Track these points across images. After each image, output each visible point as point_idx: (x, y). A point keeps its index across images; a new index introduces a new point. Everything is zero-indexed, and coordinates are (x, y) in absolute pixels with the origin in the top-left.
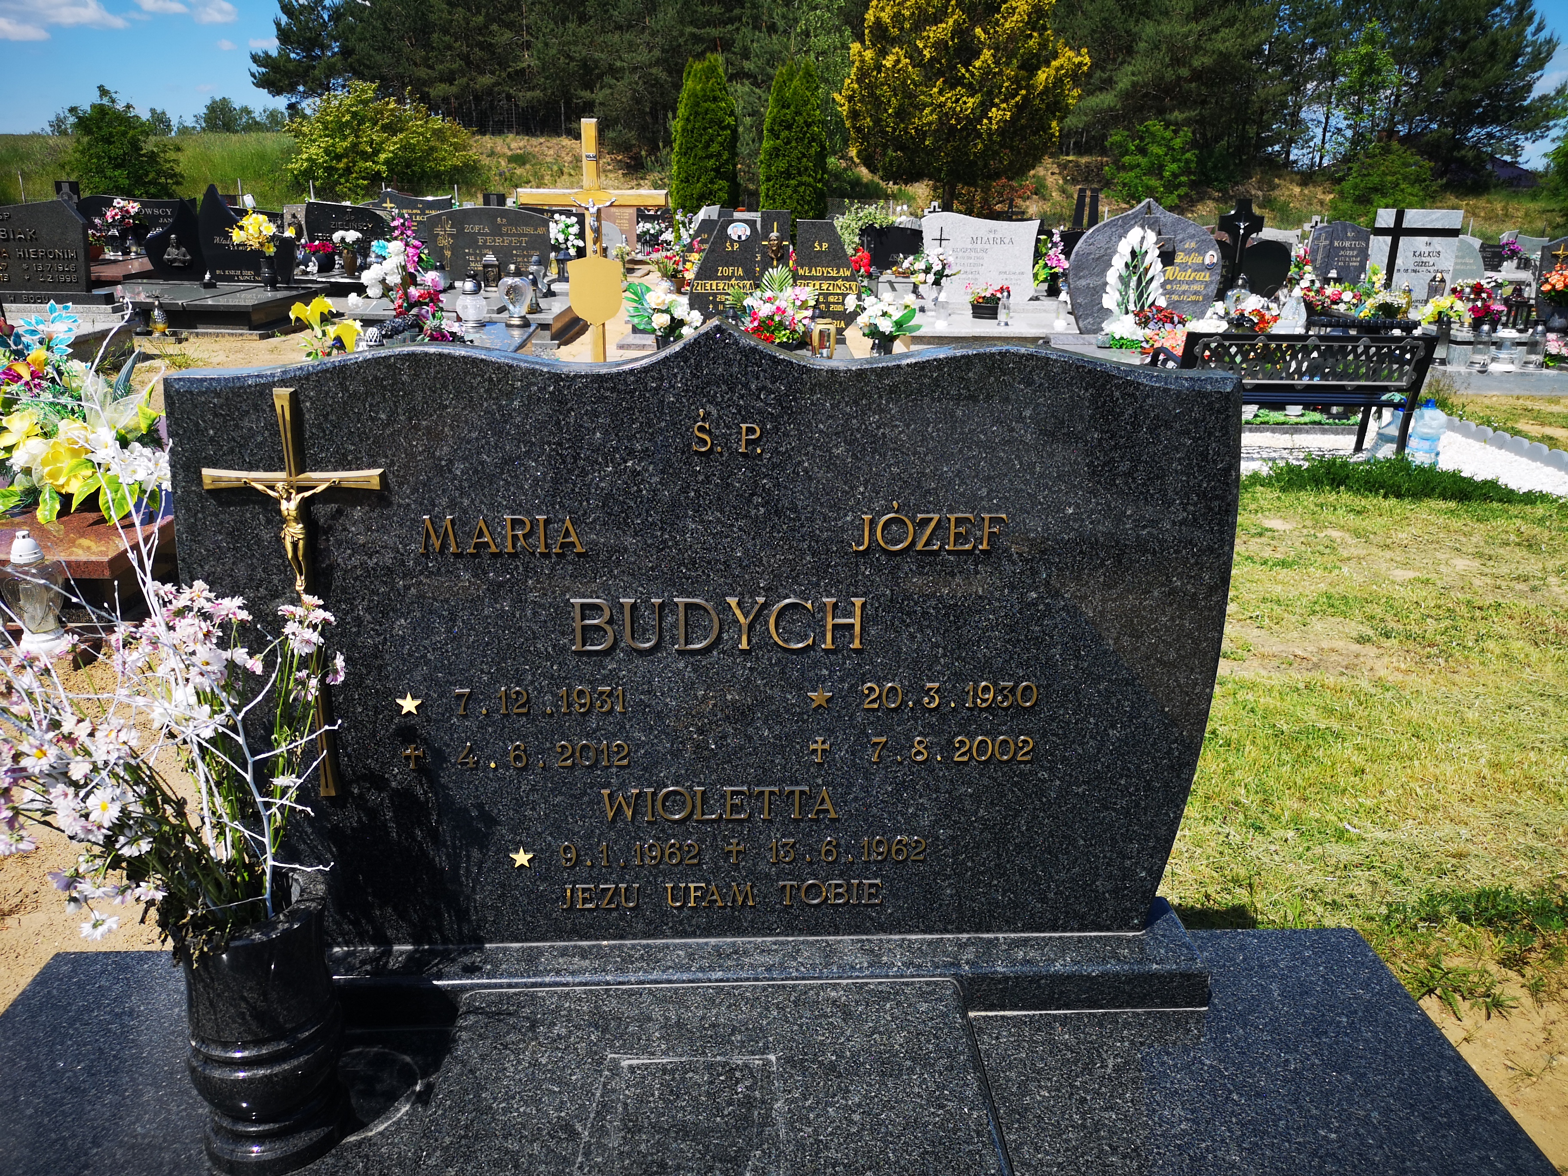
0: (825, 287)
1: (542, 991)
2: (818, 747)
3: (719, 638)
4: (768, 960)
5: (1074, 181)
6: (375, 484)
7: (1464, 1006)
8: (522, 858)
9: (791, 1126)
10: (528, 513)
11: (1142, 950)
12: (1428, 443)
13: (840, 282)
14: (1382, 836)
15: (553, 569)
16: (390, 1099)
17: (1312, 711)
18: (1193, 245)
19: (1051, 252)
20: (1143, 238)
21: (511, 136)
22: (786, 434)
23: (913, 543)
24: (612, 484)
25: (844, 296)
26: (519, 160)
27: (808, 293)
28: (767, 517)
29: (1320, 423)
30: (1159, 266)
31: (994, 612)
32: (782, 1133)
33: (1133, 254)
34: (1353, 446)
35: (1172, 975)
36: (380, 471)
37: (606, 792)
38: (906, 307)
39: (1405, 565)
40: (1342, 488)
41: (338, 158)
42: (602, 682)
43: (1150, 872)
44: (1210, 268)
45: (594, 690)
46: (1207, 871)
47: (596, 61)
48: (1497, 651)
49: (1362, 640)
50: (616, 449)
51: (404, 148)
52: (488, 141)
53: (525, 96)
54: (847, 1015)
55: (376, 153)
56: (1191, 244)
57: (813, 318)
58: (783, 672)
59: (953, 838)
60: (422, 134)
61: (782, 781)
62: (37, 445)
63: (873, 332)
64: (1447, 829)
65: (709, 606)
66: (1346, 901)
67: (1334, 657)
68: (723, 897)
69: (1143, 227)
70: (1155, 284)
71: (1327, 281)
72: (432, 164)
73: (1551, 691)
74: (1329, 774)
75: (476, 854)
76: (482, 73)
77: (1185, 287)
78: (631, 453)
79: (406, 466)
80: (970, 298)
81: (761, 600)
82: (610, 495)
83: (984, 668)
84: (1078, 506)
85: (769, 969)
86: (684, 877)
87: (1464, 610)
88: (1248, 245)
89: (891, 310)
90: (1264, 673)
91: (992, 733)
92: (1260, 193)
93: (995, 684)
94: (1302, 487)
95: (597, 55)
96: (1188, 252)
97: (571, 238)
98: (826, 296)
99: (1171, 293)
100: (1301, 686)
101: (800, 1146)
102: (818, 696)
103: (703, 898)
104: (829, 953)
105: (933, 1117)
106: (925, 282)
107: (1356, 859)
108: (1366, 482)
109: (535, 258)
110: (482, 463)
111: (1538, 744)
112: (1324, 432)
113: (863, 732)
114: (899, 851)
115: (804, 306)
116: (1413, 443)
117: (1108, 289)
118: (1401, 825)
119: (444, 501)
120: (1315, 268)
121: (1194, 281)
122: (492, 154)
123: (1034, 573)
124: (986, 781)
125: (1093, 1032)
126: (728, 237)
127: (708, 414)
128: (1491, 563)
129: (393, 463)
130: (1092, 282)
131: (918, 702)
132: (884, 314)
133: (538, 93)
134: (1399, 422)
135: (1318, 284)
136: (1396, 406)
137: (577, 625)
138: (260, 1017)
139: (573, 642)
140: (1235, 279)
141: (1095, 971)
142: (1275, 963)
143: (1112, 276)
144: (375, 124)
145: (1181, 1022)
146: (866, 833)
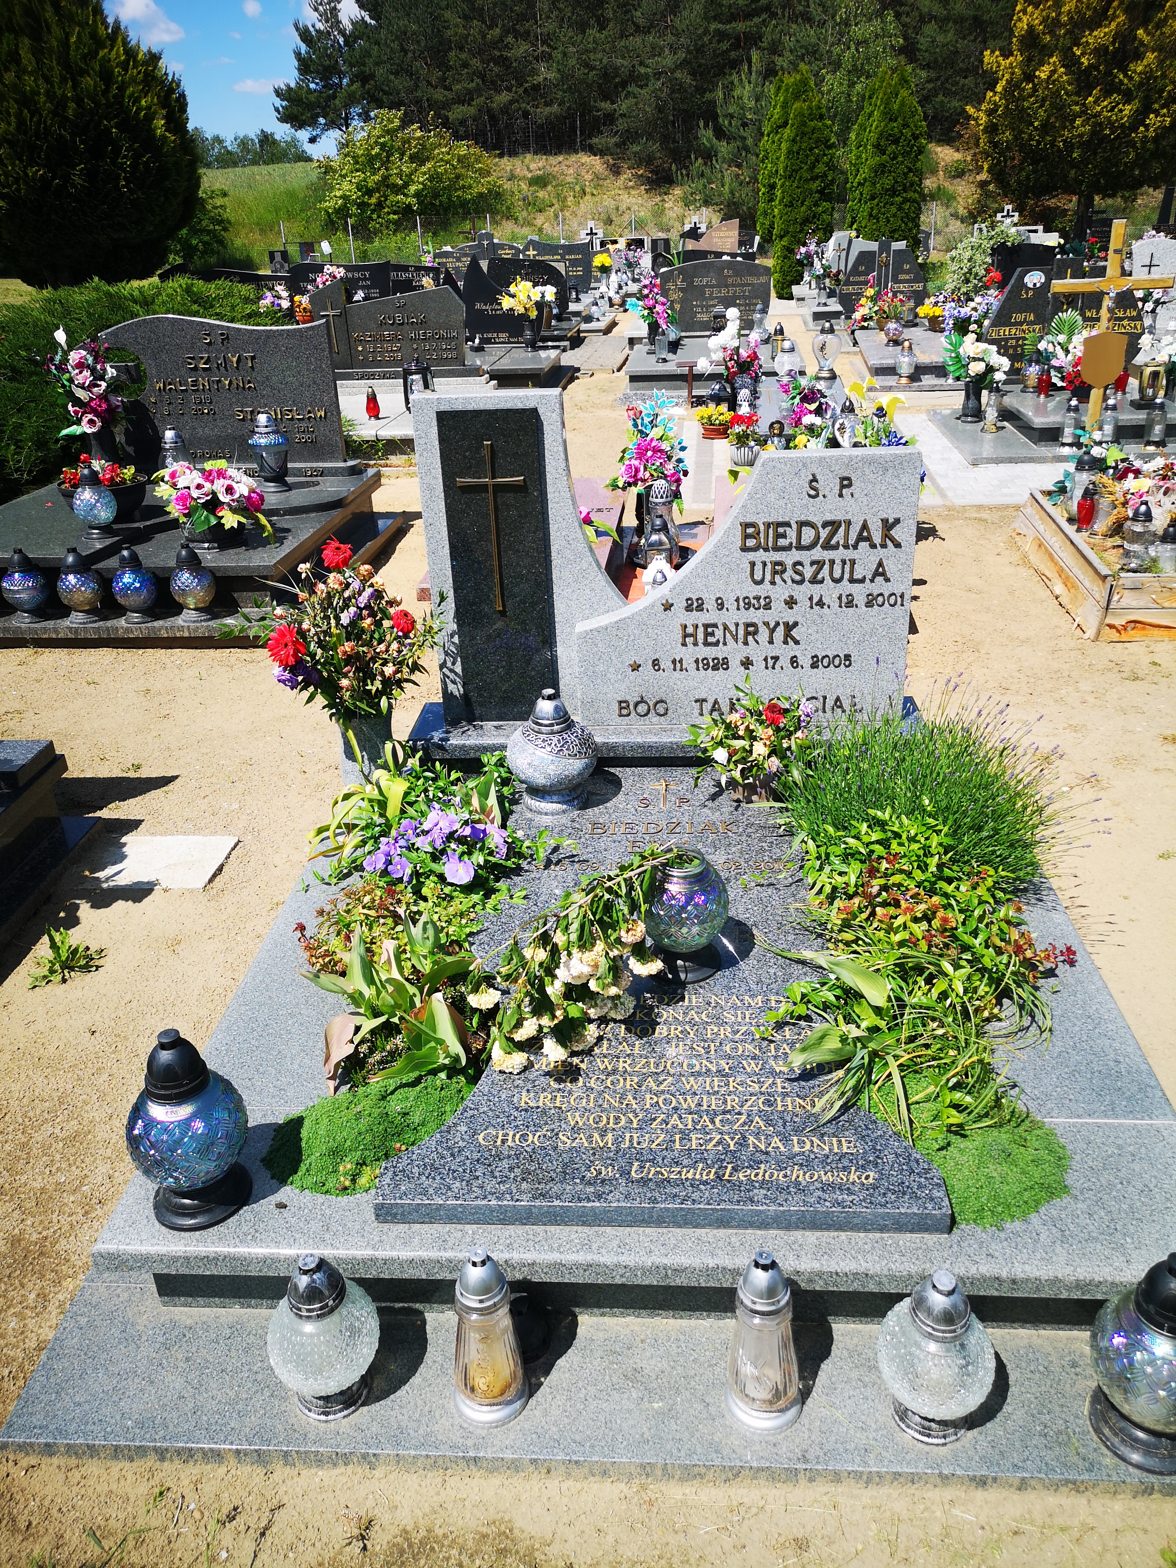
21: (529, 156)
26: (540, 181)
41: (369, 192)
47: (617, 68)
51: (431, 179)
52: (507, 164)
53: (544, 112)
55: (406, 185)
60: (447, 162)
72: (460, 193)
76: (498, 91)
95: (619, 62)
109: (759, 307)
122: (512, 177)
133: (555, 108)
144: (403, 154)
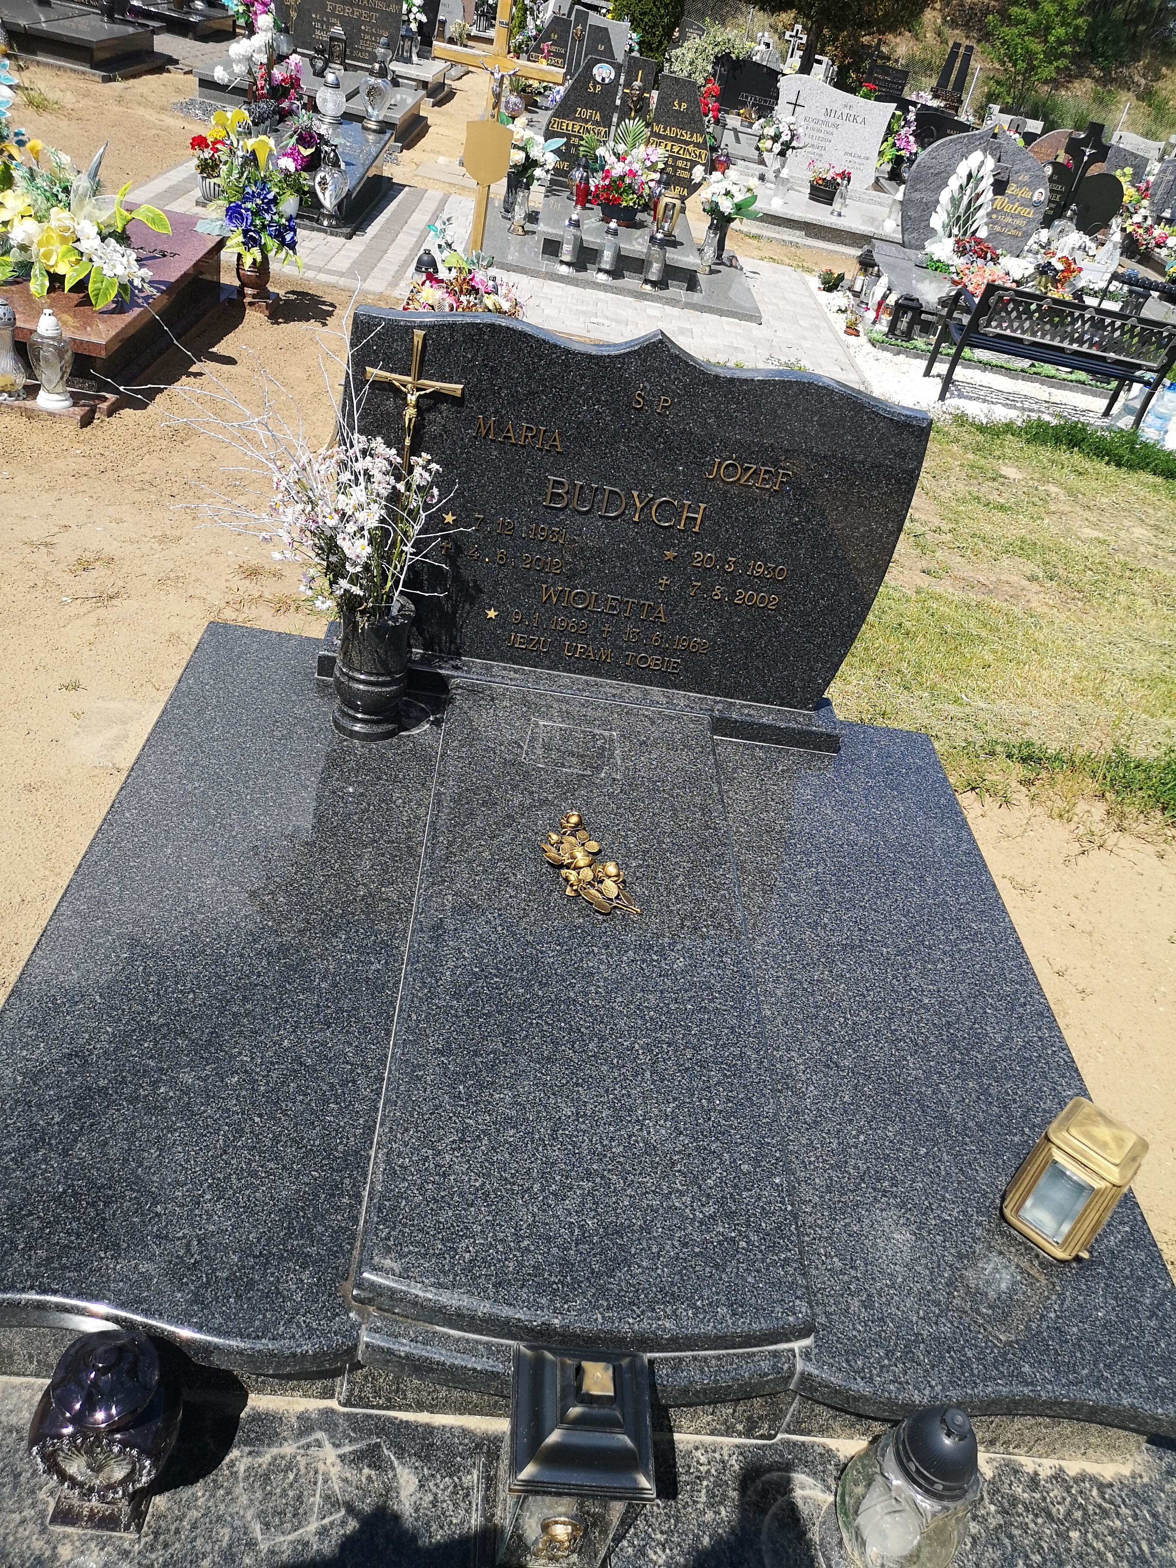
0: (676, 149)
1: (494, 685)
2: (664, 582)
3: (623, 512)
4: (614, 691)
5: (954, 24)
6: (458, 394)
7: (988, 799)
8: (492, 614)
9: (623, 760)
10: (536, 425)
11: (810, 720)
12: (1161, 421)
13: (691, 148)
14: (982, 705)
15: (542, 458)
16: (417, 723)
17: (973, 622)
18: (1027, 178)
19: (903, 132)
20: (983, 162)
22: (684, 406)
23: (739, 479)
24: (585, 416)
25: (694, 164)
27: (658, 154)
28: (664, 450)
29: (1083, 383)
30: (990, 195)
31: (773, 524)
32: (619, 762)
33: (970, 176)
34: (1103, 411)
35: (822, 733)
36: (461, 386)
37: (544, 586)
38: (749, 190)
39: (1095, 526)
40: (1076, 449)
42: (555, 525)
43: (824, 680)
44: (1036, 205)
45: (550, 529)
46: (867, 707)
48: (1124, 604)
49: (1033, 579)
50: (591, 398)
54: (653, 723)
56: (1025, 178)
57: (659, 182)
58: (653, 537)
59: (724, 644)
61: (640, 597)
62: (30, 225)
63: (713, 210)
64: (1026, 709)
65: (622, 494)
66: (943, 736)
67: (1007, 587)
68: (595, 654)
69: (984, 151)
70: (982, 212)
71: (1159, 220)
73: (1145, 637)
74: (967, 664)
75: (467, 607)
77: (1009, 220)
78: (599, 401)
79: (476, 386)
80: (810, 176)
81: (651, 496)
82: (582, 422)
83: (761, 554)
84: (831, 475)
85: (614, 696)
86: (576, 640)
87: (1117, 570)
88: (1087, 175)
89: (734, 190)
90: (951, 590)
91: (758, 591)
92: (1143, 81)
93: (766, 564)
94: (1044, 443)
96: (1021, 184)
97: (415, 9)
98: (676, 159)
99: (995, 223)
100: (974, 604)
101: (627, 768)
102: (670, 554)
103: (583, 653)
104: (646, 693)
105: (690, 768)
106: (771, 151)
107: (961, 715)
108: (1097, 448)
109: (383, 40)
110: (517, 392)
111: (1114, 670)
112: (1085, 392)
113: (690, 578)
114: (694, 647)
115: (652, 168)
116: (1149, 418)
117: (938, 209)
118: (998, 702)
119: (492, 409)
120: (1152, 203)
121: (1019, 216)
123: (800, 507)
124: (749, 616)
125: (775, 755)
126: (593, 77)
127: (645, 387)
128: (1162, 536)
129: (469, 383)
130: (926, 196)
131: (722, 567)
132: (727, 193)
134: (1143, 397)
135: (1149, 222)
136: (1147, 384)
137: (549, 491)
138: (384, 663)
139: (544, 500)
140: (1066, 207)
141: (783, 725)
142: (879, 742)
143: (945, 197)
145: (821, 759)
146: (678, 633)
